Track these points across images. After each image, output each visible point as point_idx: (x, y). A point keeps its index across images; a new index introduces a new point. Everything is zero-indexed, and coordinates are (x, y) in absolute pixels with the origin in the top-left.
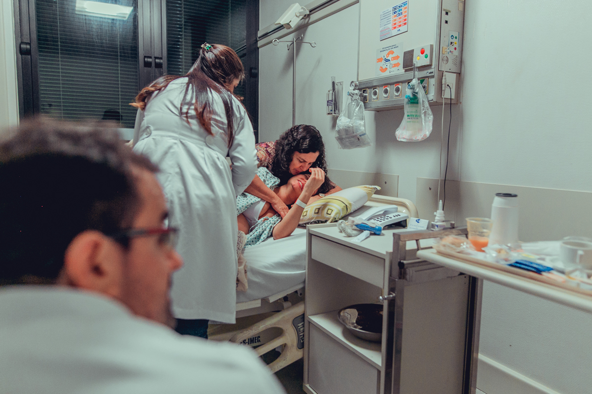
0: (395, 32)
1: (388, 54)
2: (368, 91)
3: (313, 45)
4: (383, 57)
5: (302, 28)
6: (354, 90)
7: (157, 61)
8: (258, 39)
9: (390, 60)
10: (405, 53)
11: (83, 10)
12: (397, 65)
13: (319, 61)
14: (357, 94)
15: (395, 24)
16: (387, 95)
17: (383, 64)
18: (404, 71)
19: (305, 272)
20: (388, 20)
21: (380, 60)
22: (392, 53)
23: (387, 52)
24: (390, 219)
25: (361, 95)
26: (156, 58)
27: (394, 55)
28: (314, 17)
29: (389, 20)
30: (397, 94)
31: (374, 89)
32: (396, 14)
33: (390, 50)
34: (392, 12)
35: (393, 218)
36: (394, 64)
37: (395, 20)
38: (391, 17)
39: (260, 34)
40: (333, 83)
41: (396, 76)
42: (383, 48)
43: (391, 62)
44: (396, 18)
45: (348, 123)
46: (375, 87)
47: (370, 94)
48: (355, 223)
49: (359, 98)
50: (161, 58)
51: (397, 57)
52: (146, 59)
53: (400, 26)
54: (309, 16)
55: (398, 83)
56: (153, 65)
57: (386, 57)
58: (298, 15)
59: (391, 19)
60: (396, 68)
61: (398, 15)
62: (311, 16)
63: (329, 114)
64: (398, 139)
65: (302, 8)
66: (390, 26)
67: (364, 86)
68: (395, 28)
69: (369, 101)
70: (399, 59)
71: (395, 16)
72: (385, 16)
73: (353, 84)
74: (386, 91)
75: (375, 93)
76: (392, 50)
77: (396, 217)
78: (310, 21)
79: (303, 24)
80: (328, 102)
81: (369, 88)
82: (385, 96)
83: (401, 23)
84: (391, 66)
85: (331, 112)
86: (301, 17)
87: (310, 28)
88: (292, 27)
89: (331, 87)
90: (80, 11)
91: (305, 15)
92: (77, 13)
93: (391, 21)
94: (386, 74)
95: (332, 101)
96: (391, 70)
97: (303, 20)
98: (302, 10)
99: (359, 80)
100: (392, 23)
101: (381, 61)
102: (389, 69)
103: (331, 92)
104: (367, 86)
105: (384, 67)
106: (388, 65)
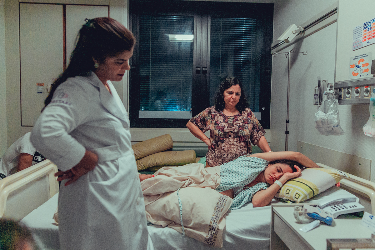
0: (365, 44)
1: (360, 61)
2: (343, 90)
3: (304, 53)
4: (355, 64)
5: (299, 41)
6: (330, 90)
7: (204, 69)
8: (271, 49)
9: (361, 66)
10: (373, 61)
11: (174, 39)
12: (366, 71)
13: (310, 64)
14: (332, 93)
15: (365, 37)
16: (359, 94)
17: (354, 69)
18: (373, 76)
19: (269, 240)
20: (359, 34)
21: (352, 66)
22: (363, 60)
23: (358, 60)
24: (345, 209)
25: (336, 94)
26: (203, 67)
27: (364, 63)
28: (307, 32)
29: (361, 34)
30: (366, 95)
31: (347, 89)
32: (366, 29)
33: (361, 58)
34: (363, 27)
35: (349, 209)
36: (364, 70)
37: (365, 34)
38: (362, 31)
39: (273, 45)
40: (319, 82)
41: (366, 80)
42: (355, 57)
43: (362, 68)
44: (366, 32)
45: (323, 117)
46: (348, 88)
47: (344, 93)
48: (307, 212)
49: (335, 96)
50: (206, 68)
51: (367, 64)
52: (197, 69)
53: (369, 38)
54: (303, 32)
55: (367, 85)
56: (201, 72)
57: (357, 64)
58: (294, 32)
59: (362, 33)
60: (366, 73)
61: (368, 30)
62: (306, 32)
63: (315, 104)
64: (365, 133)
65: (298, 27)
66: (361, 39)
67: (340, 87)
68: (365, 40)
69: (344, 98)
70: (368, 65)
71: (365, 31)
72: (357, 31)
73: (329, 85)
74: (357, 92)
75: (348, 93)
76: (363, 58)
77: (352, 208)
78: (305, 35)
79: (300, 37)
80: (315, 95)
81: (344, 88)
82: (357, 95)
83: (370, 36)
84: (362, 71)
85: (317, 103)
86: (297, 34)
87: (305, 40)
88: (290, 41)
89: (317, 85)
90: (172, 40)
91: (301, 32)
92: (170, 41)
93: (362, 35)
94: (358, 78)
95: (318, 95)
96: (362, 75)
97: (300, 35)
98: (298, 29)
99: (336, 81)
100: (363, 36)
101: (354, 67)
102: (359, 74)
103: (317, 88)
104: (342, 86)
105: (356, 72)
106: (359, 70)
